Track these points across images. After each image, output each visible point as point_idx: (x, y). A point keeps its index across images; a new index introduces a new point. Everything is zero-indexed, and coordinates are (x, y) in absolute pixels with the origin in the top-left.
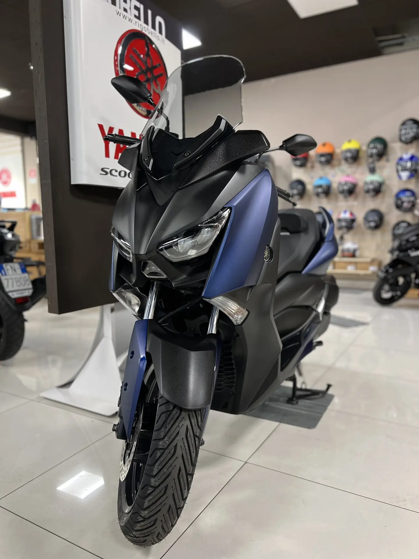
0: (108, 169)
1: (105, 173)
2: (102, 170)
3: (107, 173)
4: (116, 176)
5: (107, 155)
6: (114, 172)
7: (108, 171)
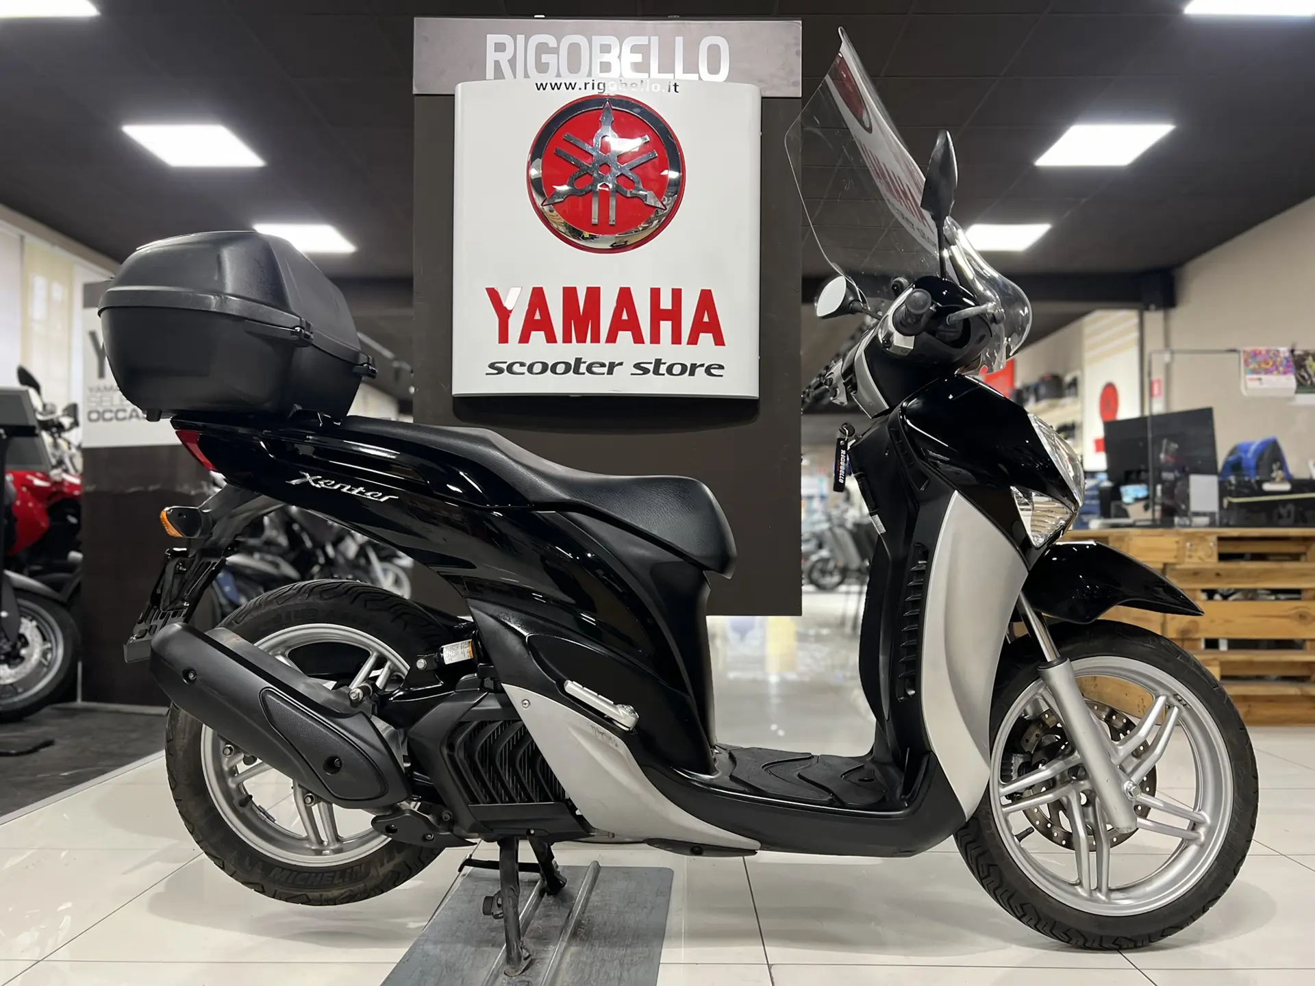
0: (506, 363)
1: (496, 372)
2: (492, 366)
3: (500, 371)
4: (523, 374)
5: (504, 338)
6: (516, 368)
7: (504, 366)
